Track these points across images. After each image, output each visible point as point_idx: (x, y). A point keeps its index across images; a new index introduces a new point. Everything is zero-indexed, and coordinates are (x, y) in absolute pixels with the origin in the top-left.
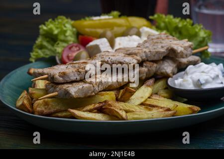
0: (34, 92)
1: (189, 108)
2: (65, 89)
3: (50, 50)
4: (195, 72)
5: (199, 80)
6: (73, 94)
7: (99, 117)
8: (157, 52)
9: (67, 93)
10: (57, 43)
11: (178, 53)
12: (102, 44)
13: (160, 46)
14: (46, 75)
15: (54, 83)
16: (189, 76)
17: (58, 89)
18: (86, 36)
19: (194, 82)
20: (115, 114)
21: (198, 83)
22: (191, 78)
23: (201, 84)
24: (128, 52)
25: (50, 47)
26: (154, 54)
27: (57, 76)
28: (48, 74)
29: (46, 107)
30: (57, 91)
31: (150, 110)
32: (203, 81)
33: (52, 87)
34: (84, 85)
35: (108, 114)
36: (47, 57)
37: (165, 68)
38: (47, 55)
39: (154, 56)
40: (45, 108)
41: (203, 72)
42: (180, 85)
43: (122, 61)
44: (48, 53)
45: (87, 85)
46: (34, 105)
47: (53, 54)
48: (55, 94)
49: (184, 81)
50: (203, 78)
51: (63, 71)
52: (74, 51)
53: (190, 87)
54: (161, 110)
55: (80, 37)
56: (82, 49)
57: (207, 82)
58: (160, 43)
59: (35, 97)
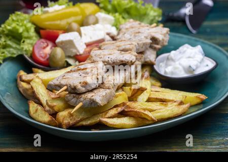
0: (55, 104)
1: (197, 97)
2: (90, 99)
3: (15, 48)
5: (190, 67)
6: (100, 102)
7: (126, 121)
8: (144, 44)
9: (93, 102)
10: (22, 41)
11: (160, 41)
12: (75, 39)
13: (143, 37)
14: (64, 86)
15: (77, 93)
16: (177, 63)
17: (82, 99)
18: (48, 30)
19: (184, 68)
20: (144, 116)
21: (189, 69)
22: (180, 64)
23: (194, 70)
25: (14, 45)
26: (141, 46)
27: (79, 87)
28: (66, 85)
29: (71, 118)
30: (81, 102)
31: (166, 105)
32: (194, 67)
33: (74, 97)
34: (106, 92)
36: (15, 56)
37: (149, 57)
38: (13, 54)
39: (142, 47)
40: (71, 120)
41: (189, 57)
42: (172, 73)
43: (123, 59)
44: (15, 52)
45: (108, 91)
46: (57, 117)
47: (20, 53)
48: (80, 105)
49: (175, 68)
50: (193, 63)
51: (82, 81)
52: (44, 48)
53: (182, 74)
54: (175, 104)
55: (42, 32)
56: (50, 45)
57: (197, 67)
58: (139, 32)
59: (56, 109)
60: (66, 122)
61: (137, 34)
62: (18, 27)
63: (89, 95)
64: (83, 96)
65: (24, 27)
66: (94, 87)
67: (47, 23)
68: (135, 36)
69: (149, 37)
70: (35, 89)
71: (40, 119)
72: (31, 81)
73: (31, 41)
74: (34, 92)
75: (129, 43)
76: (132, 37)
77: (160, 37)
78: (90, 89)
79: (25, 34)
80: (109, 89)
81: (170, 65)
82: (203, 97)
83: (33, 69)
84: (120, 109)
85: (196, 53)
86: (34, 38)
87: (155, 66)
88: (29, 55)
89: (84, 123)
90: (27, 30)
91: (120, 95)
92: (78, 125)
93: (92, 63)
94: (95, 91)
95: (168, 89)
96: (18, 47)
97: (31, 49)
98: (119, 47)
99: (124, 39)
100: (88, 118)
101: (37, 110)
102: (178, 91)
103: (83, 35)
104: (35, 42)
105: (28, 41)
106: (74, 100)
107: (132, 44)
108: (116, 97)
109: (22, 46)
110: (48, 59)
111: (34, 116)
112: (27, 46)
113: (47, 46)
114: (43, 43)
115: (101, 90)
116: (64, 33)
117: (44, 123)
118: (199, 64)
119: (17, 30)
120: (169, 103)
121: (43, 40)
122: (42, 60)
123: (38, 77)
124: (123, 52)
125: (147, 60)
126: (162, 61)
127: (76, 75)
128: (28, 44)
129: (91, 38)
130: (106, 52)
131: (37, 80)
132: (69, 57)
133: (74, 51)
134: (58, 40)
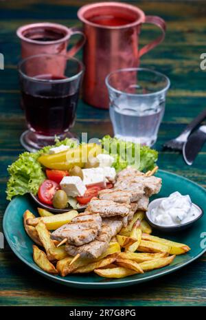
1: (181, 248)
2: (87, 251)
3: (23, 187)
4: (171, 207)
5: (178, 217)
6: (95, 255)
7: (117, 272)
8: (138, 195)
9: (89, 254)
10: (30, 181)
13: (137, 187)
14: (65, 238)
15: (75, 246)
16: (167, 212)
17: (80, 251)
19: (172, 218)
21: (177, 219)
22: (169, 214)
23: (181, 220)
24: (117, 200)
25: (23, 184)
26: (136, 196)
27: (78, 240)
28: (67, 238)
30: (79, 253)
32: (181, 218)
33: (73, 248)
35: (123, 267)
36: (22, 194)
37: (142, 204)
38: (21, 192)
40: (69, 268)
41: (178, 208)
42: (162, 222)
43: (118, 211)
44: (23, 190)
45: (103, 244)
46: (57, 266)
47: (27, 191)
48: (78, 256)
49: (165, 218)
50: (180, 214)
51: (80, 235)
52: (49, 189)
53: (170, 224)
54: (162, 255)
55: (48, 172)
56: (55, 185)
57: (184, 217)
58: (134, 182)
59: (57, 258)
60: (65, 270)
61: (132, 184)
62: (26, 168)
63: (86, 248)
64: (80, 248)
65: (32, 169)
66: (90, 240)
67: (52, 164)
68: (131, 186)
69: (143, 188)
70: (39, 233)
71: (43, 266)
72: (36, 225)
73: (38, 181)
74: (38, 236)
75: (124, 194)
76: (128, 186)
77: (153, 187)
78: (87, 242)
79: (33, 175)
80: (103, 241)
81: (160, 214)
82: (187, 248)
83: (39, 209)
84: (112, 260)
85: (184, 203)
86: (41, 178)
87: (147, 213)
88: (35, 194)
89: (81, 271)
90: (35, 171)
91: (113, 245)
92: (75, 272)
93: (90, 214)
94: (92, 244)
95: (157, 237)
96: (25, 185)
97: (37, 189)
98: (115, 197)
99: (120, 188)
100: (84, 267)
101: (40, 257)
102: (166, 240)
103: (85, 177)
104: (41, 181)
105: (34, 181)
106: (72, 251)
107: (127, 196)
108: (110, 247)
109: (29, 186)
110: (52, 200)
111: (38, 262)
112: (34, 186)
113: (52, 186)
114: (48, 183)
115: (97, 243)
116: (68, 175)
117: (46, 271)
118: (186, 214)
119: (26, 171)
120: (156, 254)
121: (48, 181)
122: (46, 200)
123: (42, 221)
124: (118, 204)
125: (141, 207)
126: (154, 207)
127: (75, 227)
128: (35, 183)
129: (92, 180)
130: (103, 203)
131: (41, 225)
132: (71, 198)
133: (76, 193)
134: (62, 183)
